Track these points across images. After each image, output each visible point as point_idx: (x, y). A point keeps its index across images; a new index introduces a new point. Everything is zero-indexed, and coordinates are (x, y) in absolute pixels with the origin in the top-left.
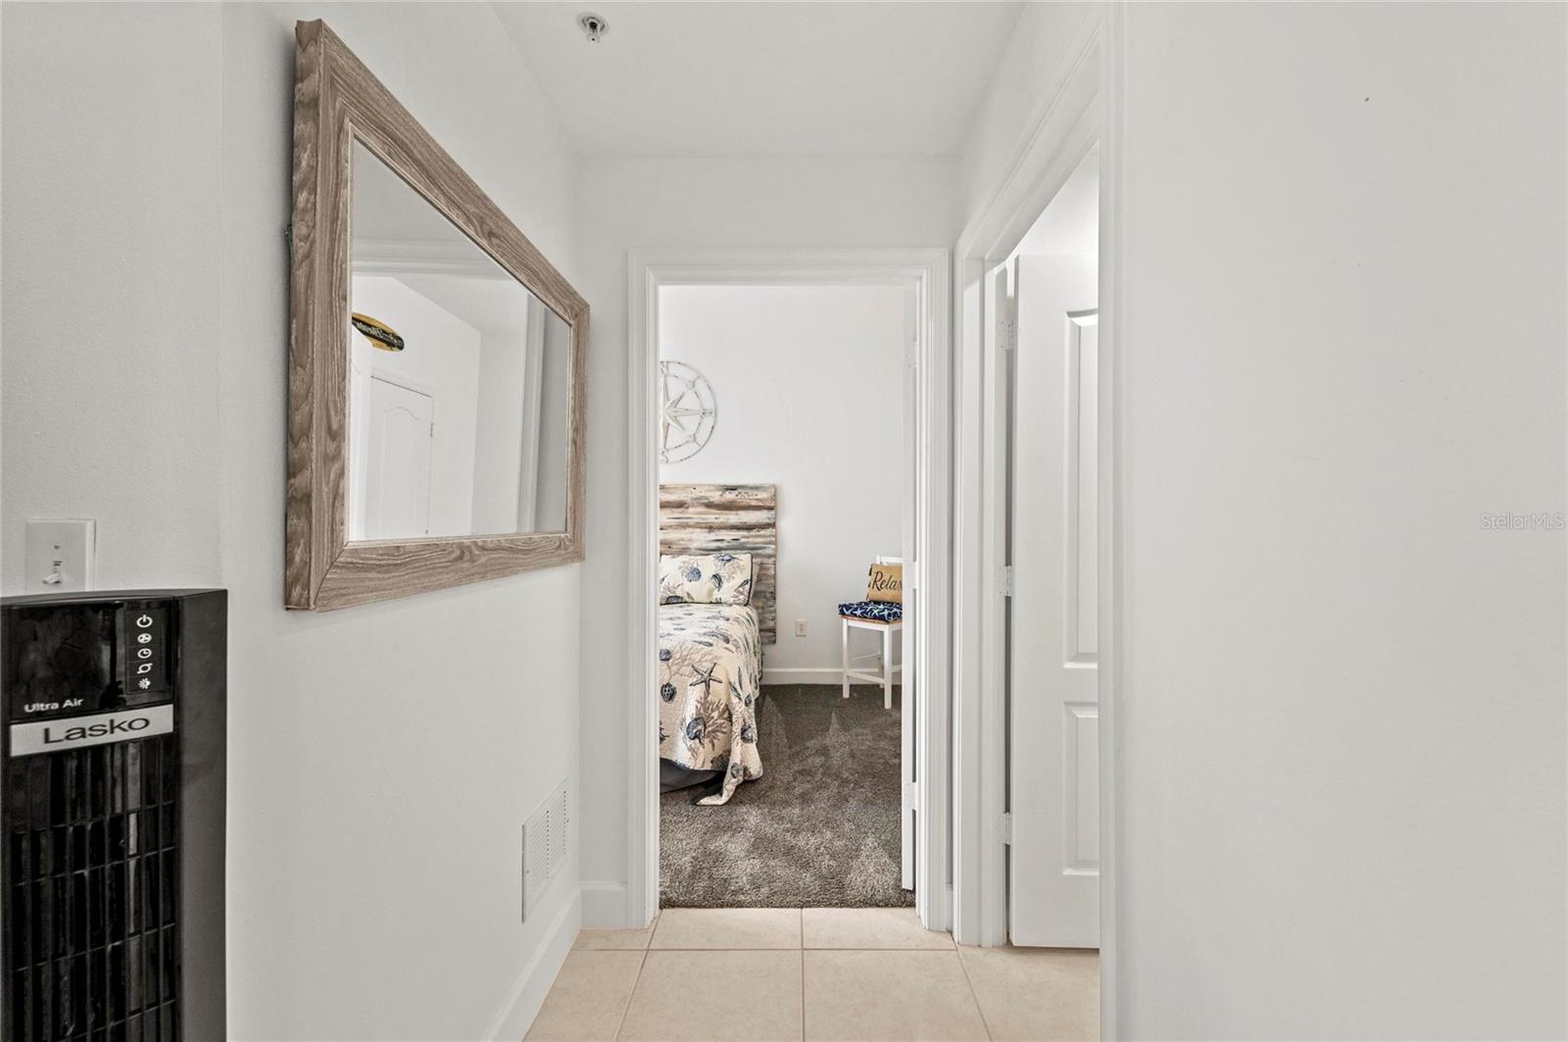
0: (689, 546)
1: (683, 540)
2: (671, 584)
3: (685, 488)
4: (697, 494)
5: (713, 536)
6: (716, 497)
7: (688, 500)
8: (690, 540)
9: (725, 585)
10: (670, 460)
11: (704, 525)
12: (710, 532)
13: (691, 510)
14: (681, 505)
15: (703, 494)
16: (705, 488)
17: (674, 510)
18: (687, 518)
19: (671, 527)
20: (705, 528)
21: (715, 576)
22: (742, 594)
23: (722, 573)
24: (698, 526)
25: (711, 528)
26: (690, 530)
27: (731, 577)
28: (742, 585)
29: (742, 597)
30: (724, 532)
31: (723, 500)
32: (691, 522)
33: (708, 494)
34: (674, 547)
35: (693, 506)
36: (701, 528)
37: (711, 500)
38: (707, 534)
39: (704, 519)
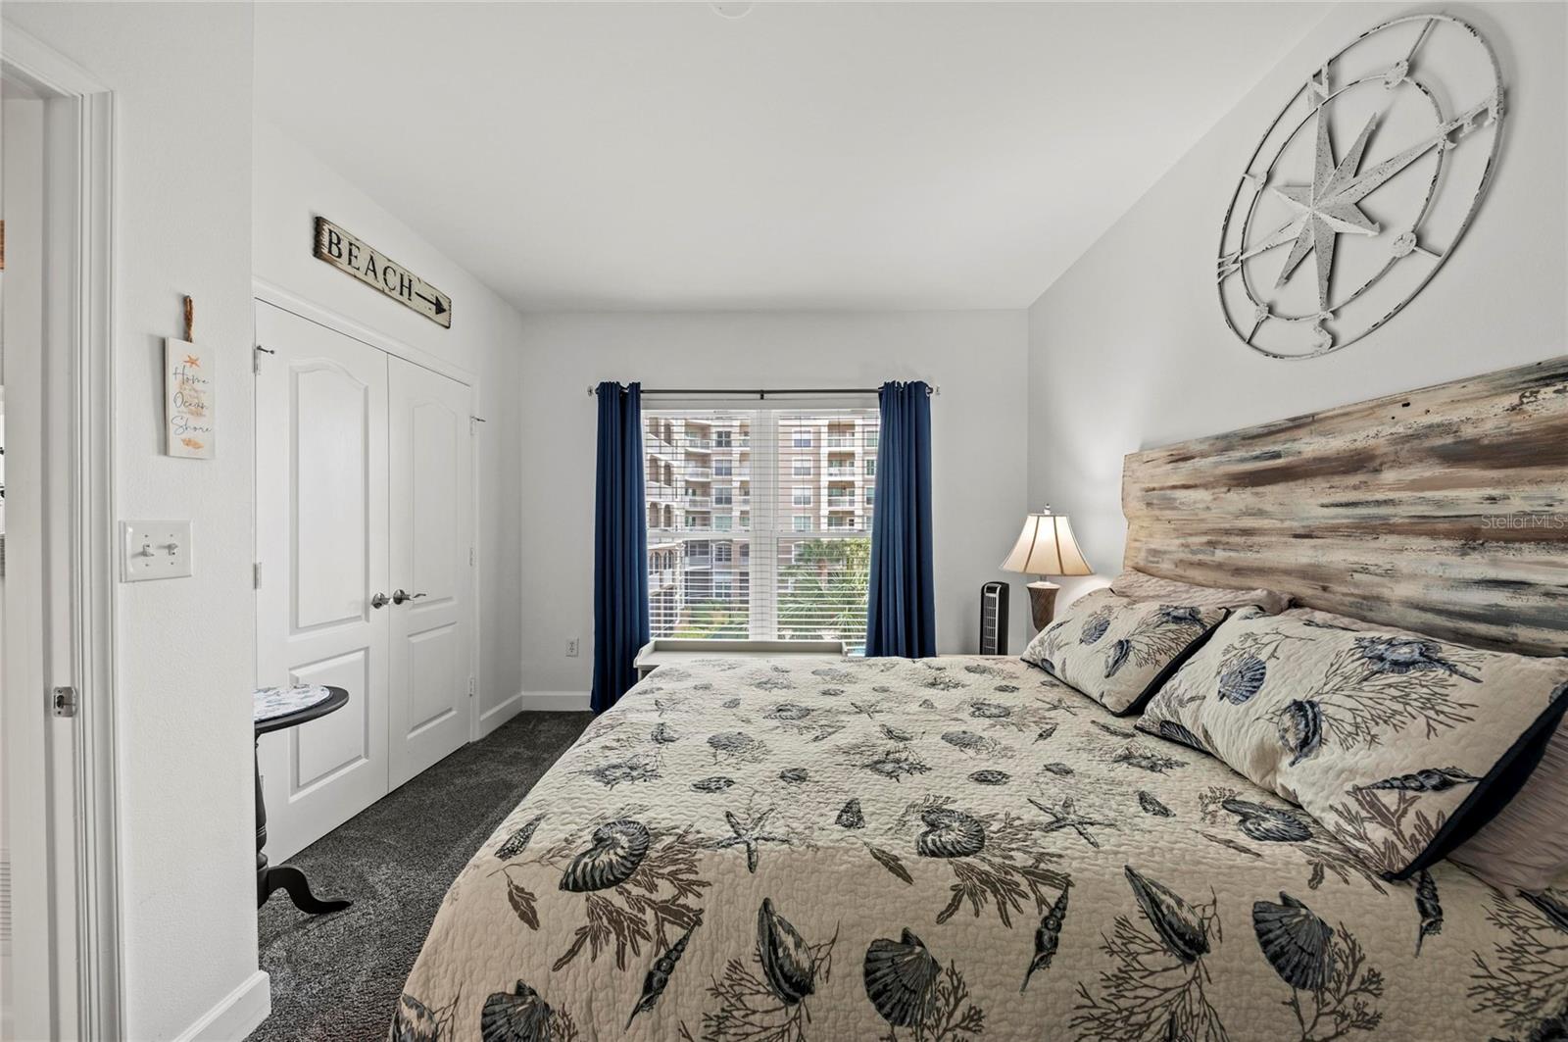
0: (1386, 593)
1: (1365, 570)
2: (1180, 692)
3: (1374, 408)
4: (1415, 419)
5: (1477, 566)
6: (1491, 418)
7: (1381, 445)
8: (1390, 574)
9: (1329, 754)
10: (1343, 339)
11: (1442, 526)
12: (1464, 551)
13: (1389, 476)
14: (1358, 463)
15: (1435, 419)
16: (1444, 396)
17: (1337, 480)
18: (1378, 503)
19: (1334, 530)
20: (1448, 535)
21: (1299, 706)
22: (1383, 816)
23: (1336, 708)
24: (1422, 527)
25: (1471, 536)
26: (1393, 540)
27: (1361, 732)
28: (1408, 784)
29: (1378, 833)
30: (1530, 553)
31: (1520, 425)
32: (1400, 514)
33: (1454, 416)
34: (1335, 587)
35: (1397, 463)
36: (1433, 534)
37: (1468, 432)
38: (1454, 559)
39: (1439, 504)
